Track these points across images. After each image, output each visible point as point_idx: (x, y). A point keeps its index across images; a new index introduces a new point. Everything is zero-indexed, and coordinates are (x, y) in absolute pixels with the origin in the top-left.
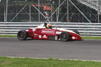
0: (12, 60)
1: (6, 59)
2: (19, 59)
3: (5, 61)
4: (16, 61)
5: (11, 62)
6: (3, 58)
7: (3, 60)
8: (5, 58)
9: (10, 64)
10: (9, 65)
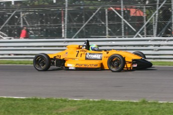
0: (77, 104)
1: (67, 103)
2: (89, 102)
3: (65, 107)
4: (84, 106)
5: (75, 107)
6: (62, 100)
7: (62, 104)
8: (65, 101)
9: (74, 112)
10: (71, 113)
